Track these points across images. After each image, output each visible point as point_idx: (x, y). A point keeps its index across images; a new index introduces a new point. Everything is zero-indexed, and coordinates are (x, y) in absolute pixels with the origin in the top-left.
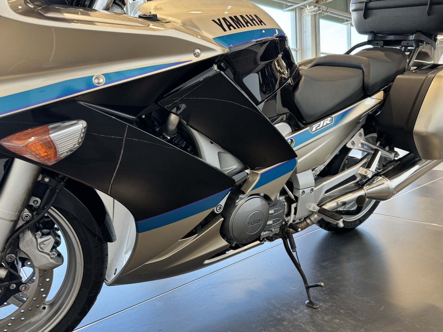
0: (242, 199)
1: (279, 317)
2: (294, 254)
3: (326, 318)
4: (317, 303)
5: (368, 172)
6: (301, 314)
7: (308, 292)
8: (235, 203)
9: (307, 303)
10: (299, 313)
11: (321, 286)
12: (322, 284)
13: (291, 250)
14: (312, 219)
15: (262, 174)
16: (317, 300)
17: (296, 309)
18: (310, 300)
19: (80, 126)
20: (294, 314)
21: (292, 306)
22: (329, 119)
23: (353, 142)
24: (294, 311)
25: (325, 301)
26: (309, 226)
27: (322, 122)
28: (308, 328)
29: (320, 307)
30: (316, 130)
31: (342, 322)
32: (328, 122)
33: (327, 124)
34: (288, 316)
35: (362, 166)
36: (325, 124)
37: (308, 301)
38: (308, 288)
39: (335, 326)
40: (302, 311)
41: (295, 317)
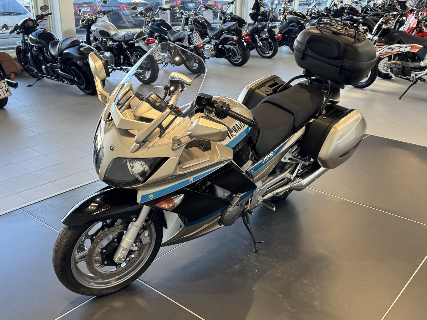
0: (230, 207)
1: (241, 258)
2: (248, 225)
3: (264, 258)
4: (260, 250)
5: (292, 177)
6: (252, 257)
7: (255, 245)
8: (227, 209)
9: (255, 251)
10: (251, 256)
11: (262, 243)
12: (263, 242)
13: (247, 223)
14: (258, 203)
15: (241, 197)
16: (259, 249)
17: (249, 254)
18: (256, 249)
19: (182, 196)
20: (248, 257)
21: (247, 252)
22: (273, 152)
23: (285, 157)
24: (248, 255)
25: (263, 249)
26: (257, 207)
27: (269, 155)
28: (255, 263)
29: (261, 253)
30: (265, 160)
31: (271, 260)
32: (272, 154)
33: (271, 155)
34: (245, 258)
35: (288, 173)
36: (270, 156)
37: (255, 250)
38: (255, 243)
39: (268, 262)
40: (252, 255)
41: (249, 258)
